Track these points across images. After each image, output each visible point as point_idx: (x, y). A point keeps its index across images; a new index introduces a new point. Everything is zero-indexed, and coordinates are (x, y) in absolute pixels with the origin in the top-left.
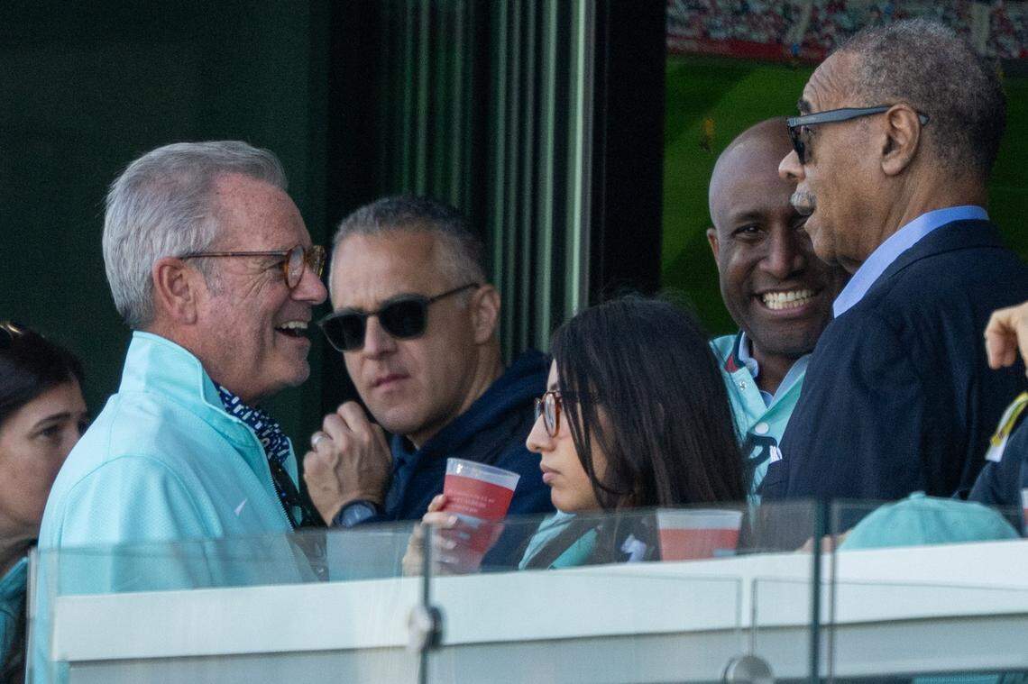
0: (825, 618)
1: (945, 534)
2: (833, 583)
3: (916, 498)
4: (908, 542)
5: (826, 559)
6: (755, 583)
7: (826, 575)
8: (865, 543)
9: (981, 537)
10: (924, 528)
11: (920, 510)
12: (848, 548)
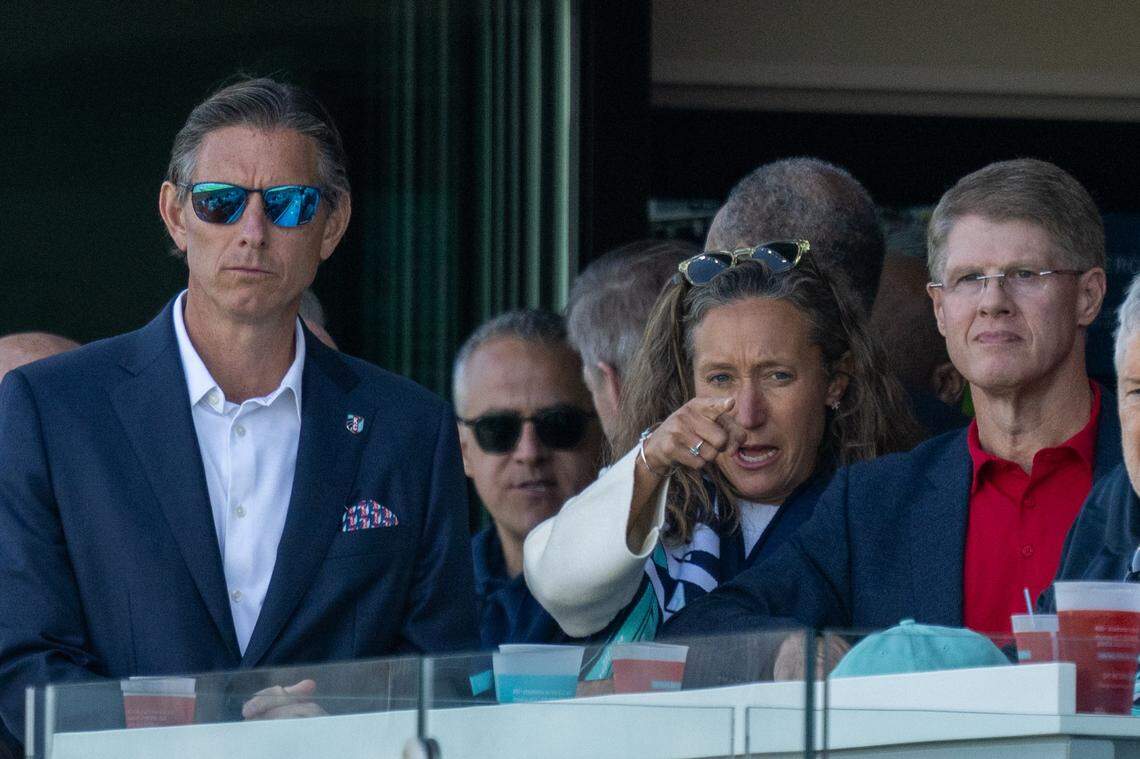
0: (818, 745)
1: (936, 661)
2: (826, 709)
3: (906, 625)
4: (900, 668)
5: (819, 685)
6: (747, 710)
7: (819, 703)
8: (857, 670)
9: (972, 663)
10: (914, 654)
11: (910, 636)
12: (839, 675)
